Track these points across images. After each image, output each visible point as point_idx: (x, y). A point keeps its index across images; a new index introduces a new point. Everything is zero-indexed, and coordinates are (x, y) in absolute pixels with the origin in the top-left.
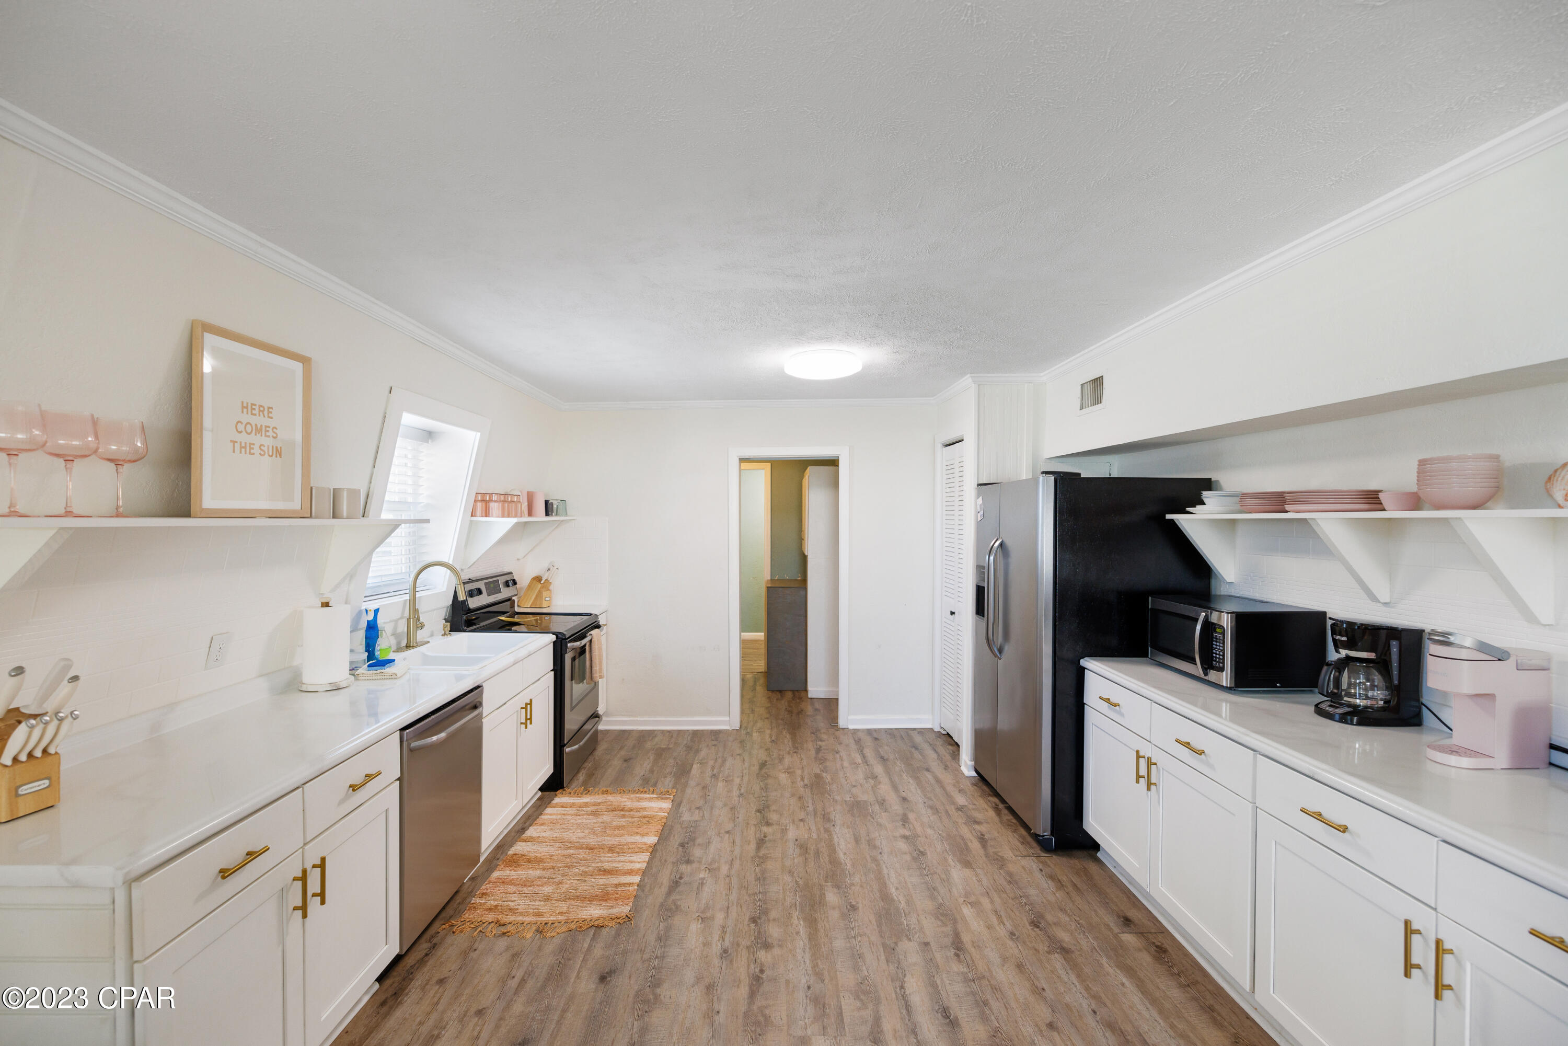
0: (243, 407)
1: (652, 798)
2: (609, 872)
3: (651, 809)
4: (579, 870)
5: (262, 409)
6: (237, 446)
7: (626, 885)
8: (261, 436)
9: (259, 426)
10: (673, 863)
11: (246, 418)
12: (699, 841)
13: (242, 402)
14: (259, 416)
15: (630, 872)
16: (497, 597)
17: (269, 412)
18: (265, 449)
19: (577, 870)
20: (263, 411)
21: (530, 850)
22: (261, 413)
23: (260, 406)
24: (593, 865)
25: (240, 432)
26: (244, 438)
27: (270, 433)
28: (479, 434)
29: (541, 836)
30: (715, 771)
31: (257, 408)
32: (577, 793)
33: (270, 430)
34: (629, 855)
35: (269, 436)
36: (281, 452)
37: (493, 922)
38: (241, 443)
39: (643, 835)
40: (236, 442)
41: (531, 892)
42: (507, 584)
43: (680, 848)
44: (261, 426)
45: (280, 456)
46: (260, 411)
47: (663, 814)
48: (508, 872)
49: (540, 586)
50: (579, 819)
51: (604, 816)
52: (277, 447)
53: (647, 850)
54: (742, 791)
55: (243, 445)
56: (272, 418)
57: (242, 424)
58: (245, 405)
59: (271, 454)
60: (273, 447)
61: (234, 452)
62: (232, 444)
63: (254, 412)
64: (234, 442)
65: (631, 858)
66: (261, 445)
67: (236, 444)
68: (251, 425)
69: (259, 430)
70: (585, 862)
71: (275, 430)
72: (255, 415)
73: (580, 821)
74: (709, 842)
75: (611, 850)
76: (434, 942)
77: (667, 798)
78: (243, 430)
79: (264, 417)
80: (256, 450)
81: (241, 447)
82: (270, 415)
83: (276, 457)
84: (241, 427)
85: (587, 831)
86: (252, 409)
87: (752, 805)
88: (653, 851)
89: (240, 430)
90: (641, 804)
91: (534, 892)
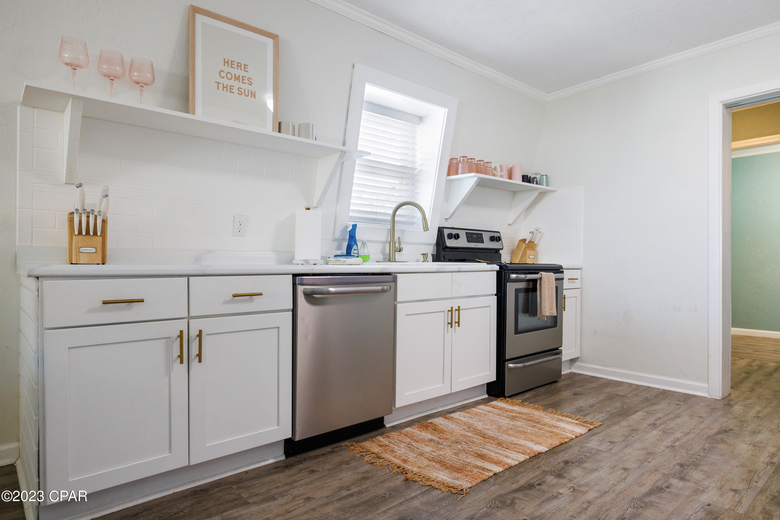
0: (225, 62)
1: (571, 423)
2: (481, 456)
3: (564, 429)
4: (462, 447)
5: (239, 65)
6: (221, 86)
7: (486, 470)
8: (239, 82)
9: (237, 76)
10: (544, 471)
11: (227, 69)
12: (587, 465)
13: (224, 59)
14: (238, 69)
15: (497, 463)
16: (478, 245)
17: (245, 68)
18: (243, 91)
19: (460, 447)
20: (240, 67)
21: (443, 424)
22: (239, 68)
23: (238, 63)
24: (476, 448)
25: (223, 77)
26: (225, 81)
27: (246, 81)
28: (447, 109)
29: (459, 419)
30: (658, 422)
31: (236, 64)
32: (513, 403)
33: (246, 79)
34: (510, 452)
35: (245, 83)
36: (255, 94)
37: (375, 453)
38: (223, 84)
39: (537, 443)
40: (220, 83)
41: (416, 446)
42: (493, 239)
43: (562, 464)
44: (239, 76)
45: (255, 97)
46: (238, 66)
47: (571, 435)
48: (416, 431)
49: (524, 245)
50: (497, 418)
51: (520, 423)
52: (252, 91)
53: (529, 454)
54: (677, 444)
55: (225, 86)
56: (247, 72)
57: (224, 72)
58: (226, 61)
59: (247, 94)
60: (248, 90)
61: (218, 89)
62: (217, 84)
63: (233, 66)
64: (218, 83)
65: (510, 455)
66: (239, 88)
67: (219, 84)
68: (231, 74)
69: (237, 78)
70: (471, 444)
71: (250, 80)
72: (235, 68)
73: (497, 419)
74: (596, 470)
75: (499, 444)
76: (334, 450)
77: (585, 426)
78: (225, 76)
79: (241, 70)
80: (235, 90)
81: (223, 87)
82: (246, 69)
83: (251, 97)
84: (223, 74)
85: (494, 426)
86: (232, 64)
87: (677, 458)
88: (534, 456)
89: (223, 76)
90: (560, 424)
91: (417, 447)
